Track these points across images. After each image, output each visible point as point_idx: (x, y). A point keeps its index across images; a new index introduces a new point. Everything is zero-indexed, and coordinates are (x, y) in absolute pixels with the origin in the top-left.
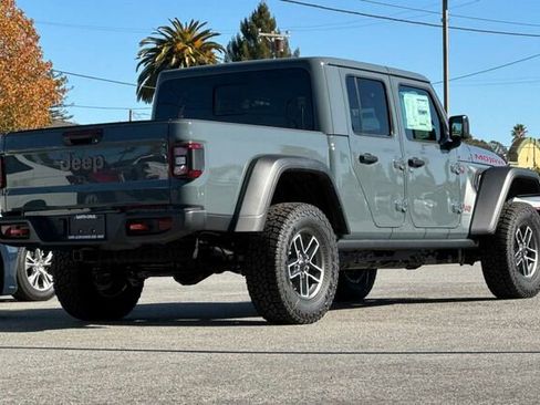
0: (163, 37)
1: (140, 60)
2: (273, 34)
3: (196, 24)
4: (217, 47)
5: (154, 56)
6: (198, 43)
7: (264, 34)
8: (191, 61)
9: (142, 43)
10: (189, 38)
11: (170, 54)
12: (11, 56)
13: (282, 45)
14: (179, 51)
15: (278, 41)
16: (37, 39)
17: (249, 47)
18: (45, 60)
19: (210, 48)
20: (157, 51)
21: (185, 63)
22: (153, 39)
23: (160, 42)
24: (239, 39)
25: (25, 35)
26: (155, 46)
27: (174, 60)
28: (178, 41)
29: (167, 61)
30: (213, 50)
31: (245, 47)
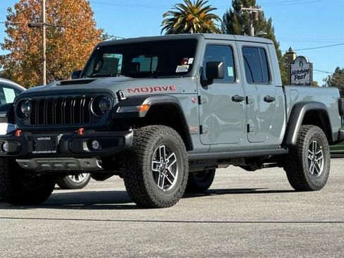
0: (179, 11)
1: (163, 27)
2: (251, 8)
3: (201, 2)
4: (215, 17)
5: (173, 24)
6: (202, 15)
7: (245, 9)
8: (197, 27)
9: (165, 15)
10: (196, 11)
11: (183, 22)
12: (75, 26)
13: (257, 15)
14: (190, 20)
15: (254, 13)
16: (92, 14)
17: (238, 17)
18: (97, 28)
19: (210, 18)
20: (175, 20)
21: (193, 28)
22: (172, 12)
23: (177, 14)
24: (231, 12)
25: (84, 12)
26: (173, 17)
27: (186, 26)
28: (189, 13)
29: (181, 27)
30: (212, 20)
31: (235, 17)
